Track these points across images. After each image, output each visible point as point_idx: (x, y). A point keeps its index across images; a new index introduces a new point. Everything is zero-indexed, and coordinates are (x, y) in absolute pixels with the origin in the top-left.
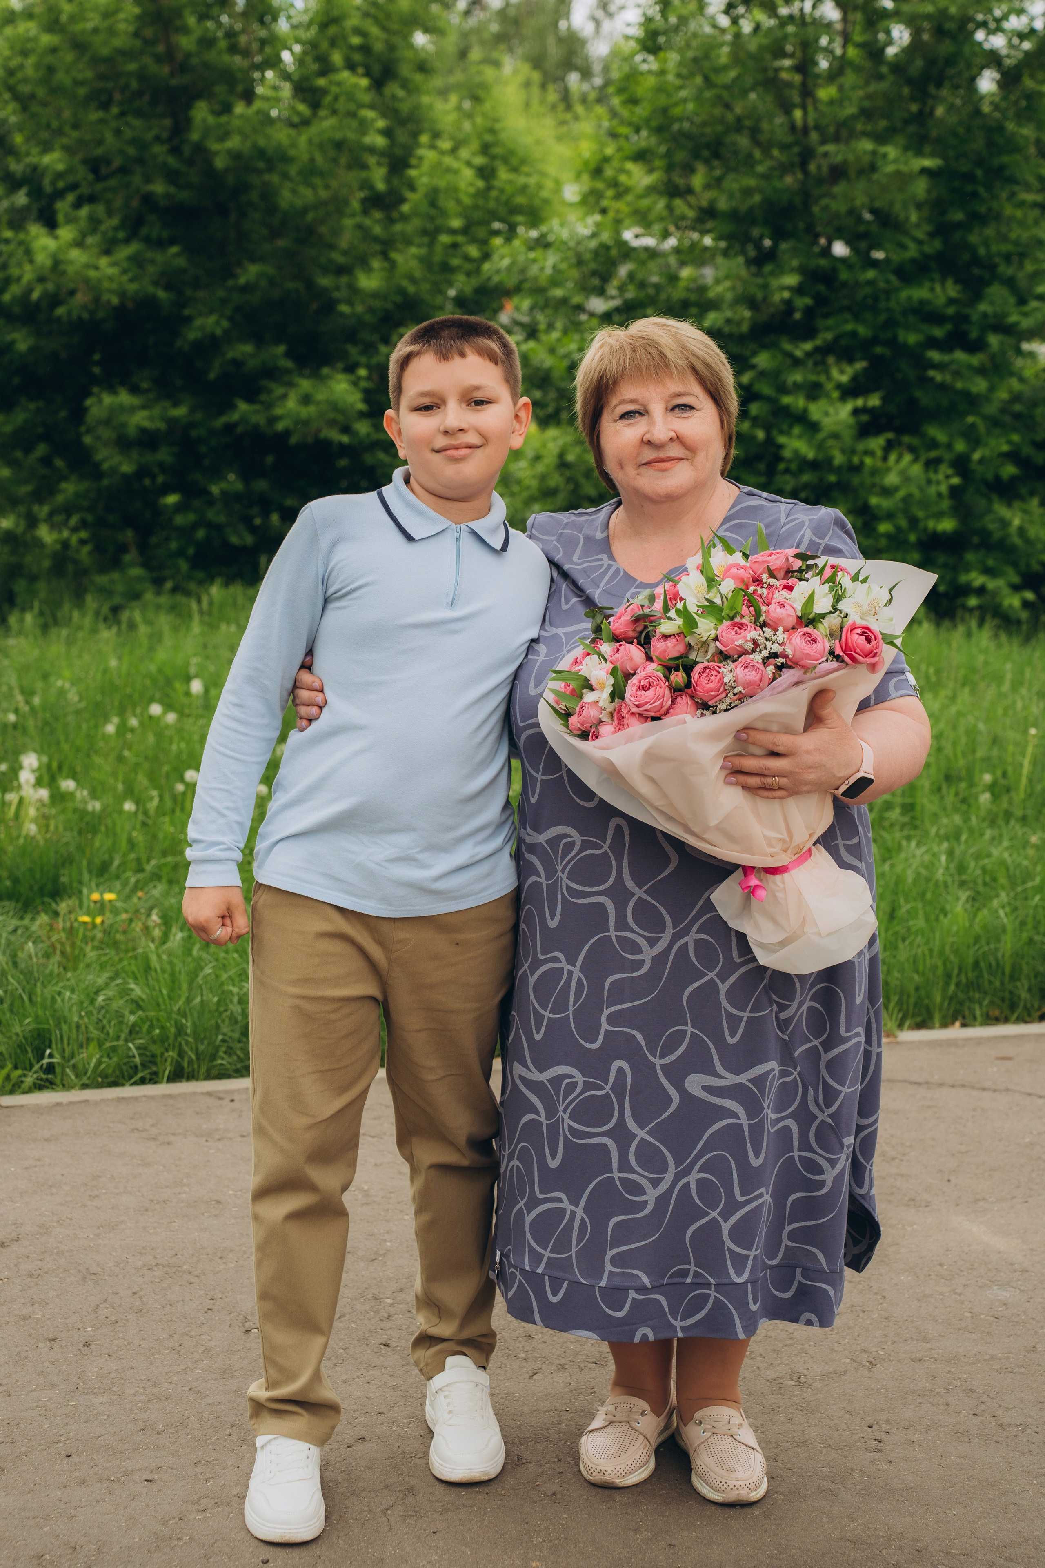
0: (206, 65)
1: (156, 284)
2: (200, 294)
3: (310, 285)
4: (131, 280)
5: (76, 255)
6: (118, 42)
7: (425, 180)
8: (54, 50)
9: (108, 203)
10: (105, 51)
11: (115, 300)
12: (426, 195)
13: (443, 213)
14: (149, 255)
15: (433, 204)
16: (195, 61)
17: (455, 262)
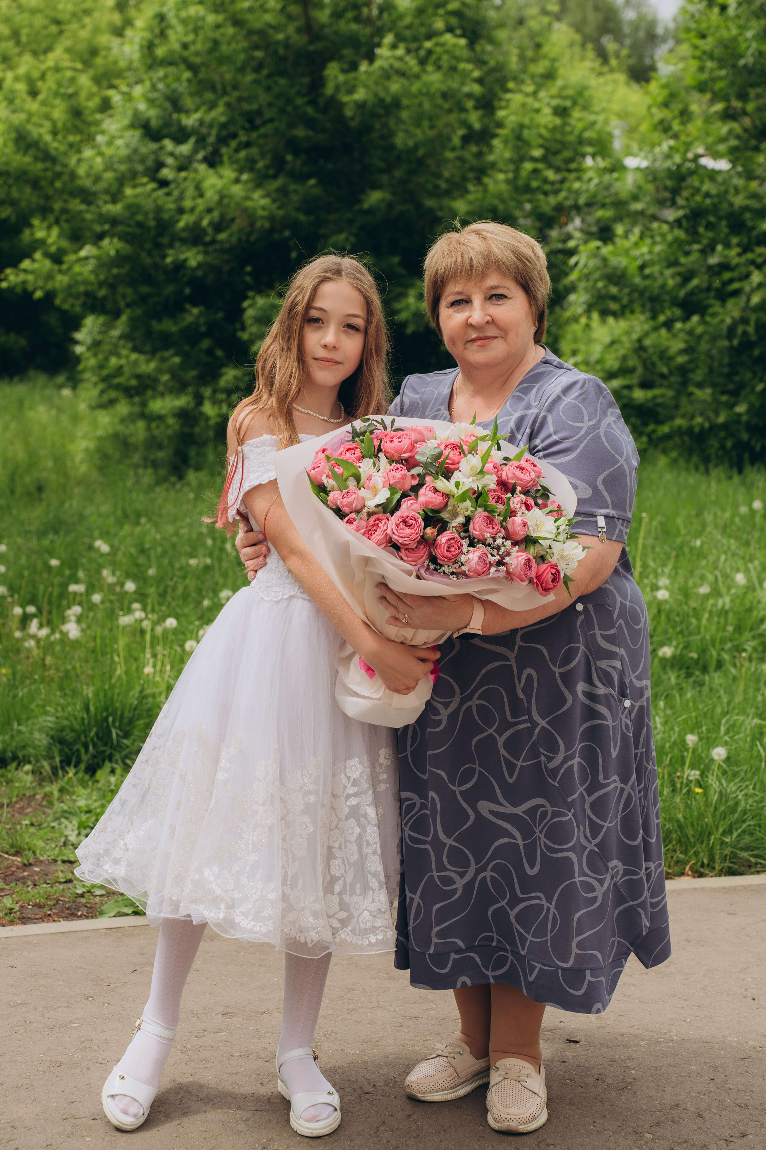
0: (336, 33)
1: (298, 209)
2: (332, 217)
3: (418, 206)
4: (279, 208)
5: (237, 190)
6: (268, 18)
7: (513, 118)
8: (218, 26)
9: (261, 147)
10: (258, 25)
11: (267, 225)
12: (513, 130)
13: (527, 144)
14: (292, 187)
15: (519, 137)
16: (327, 31)
17: (535, 184)
